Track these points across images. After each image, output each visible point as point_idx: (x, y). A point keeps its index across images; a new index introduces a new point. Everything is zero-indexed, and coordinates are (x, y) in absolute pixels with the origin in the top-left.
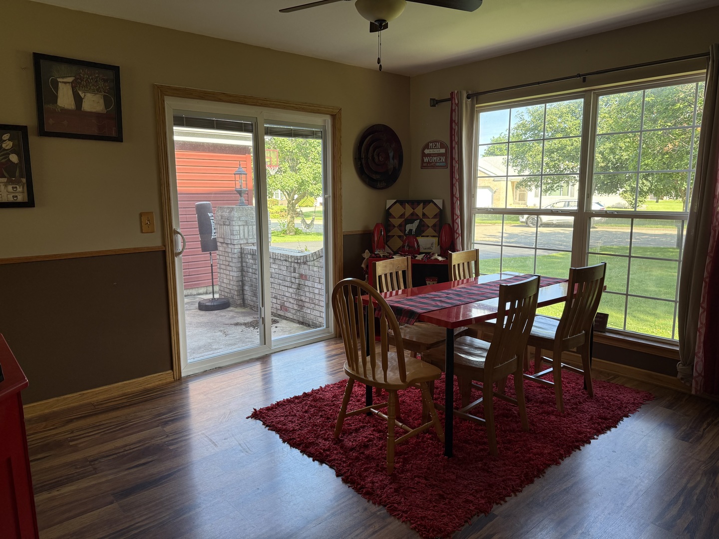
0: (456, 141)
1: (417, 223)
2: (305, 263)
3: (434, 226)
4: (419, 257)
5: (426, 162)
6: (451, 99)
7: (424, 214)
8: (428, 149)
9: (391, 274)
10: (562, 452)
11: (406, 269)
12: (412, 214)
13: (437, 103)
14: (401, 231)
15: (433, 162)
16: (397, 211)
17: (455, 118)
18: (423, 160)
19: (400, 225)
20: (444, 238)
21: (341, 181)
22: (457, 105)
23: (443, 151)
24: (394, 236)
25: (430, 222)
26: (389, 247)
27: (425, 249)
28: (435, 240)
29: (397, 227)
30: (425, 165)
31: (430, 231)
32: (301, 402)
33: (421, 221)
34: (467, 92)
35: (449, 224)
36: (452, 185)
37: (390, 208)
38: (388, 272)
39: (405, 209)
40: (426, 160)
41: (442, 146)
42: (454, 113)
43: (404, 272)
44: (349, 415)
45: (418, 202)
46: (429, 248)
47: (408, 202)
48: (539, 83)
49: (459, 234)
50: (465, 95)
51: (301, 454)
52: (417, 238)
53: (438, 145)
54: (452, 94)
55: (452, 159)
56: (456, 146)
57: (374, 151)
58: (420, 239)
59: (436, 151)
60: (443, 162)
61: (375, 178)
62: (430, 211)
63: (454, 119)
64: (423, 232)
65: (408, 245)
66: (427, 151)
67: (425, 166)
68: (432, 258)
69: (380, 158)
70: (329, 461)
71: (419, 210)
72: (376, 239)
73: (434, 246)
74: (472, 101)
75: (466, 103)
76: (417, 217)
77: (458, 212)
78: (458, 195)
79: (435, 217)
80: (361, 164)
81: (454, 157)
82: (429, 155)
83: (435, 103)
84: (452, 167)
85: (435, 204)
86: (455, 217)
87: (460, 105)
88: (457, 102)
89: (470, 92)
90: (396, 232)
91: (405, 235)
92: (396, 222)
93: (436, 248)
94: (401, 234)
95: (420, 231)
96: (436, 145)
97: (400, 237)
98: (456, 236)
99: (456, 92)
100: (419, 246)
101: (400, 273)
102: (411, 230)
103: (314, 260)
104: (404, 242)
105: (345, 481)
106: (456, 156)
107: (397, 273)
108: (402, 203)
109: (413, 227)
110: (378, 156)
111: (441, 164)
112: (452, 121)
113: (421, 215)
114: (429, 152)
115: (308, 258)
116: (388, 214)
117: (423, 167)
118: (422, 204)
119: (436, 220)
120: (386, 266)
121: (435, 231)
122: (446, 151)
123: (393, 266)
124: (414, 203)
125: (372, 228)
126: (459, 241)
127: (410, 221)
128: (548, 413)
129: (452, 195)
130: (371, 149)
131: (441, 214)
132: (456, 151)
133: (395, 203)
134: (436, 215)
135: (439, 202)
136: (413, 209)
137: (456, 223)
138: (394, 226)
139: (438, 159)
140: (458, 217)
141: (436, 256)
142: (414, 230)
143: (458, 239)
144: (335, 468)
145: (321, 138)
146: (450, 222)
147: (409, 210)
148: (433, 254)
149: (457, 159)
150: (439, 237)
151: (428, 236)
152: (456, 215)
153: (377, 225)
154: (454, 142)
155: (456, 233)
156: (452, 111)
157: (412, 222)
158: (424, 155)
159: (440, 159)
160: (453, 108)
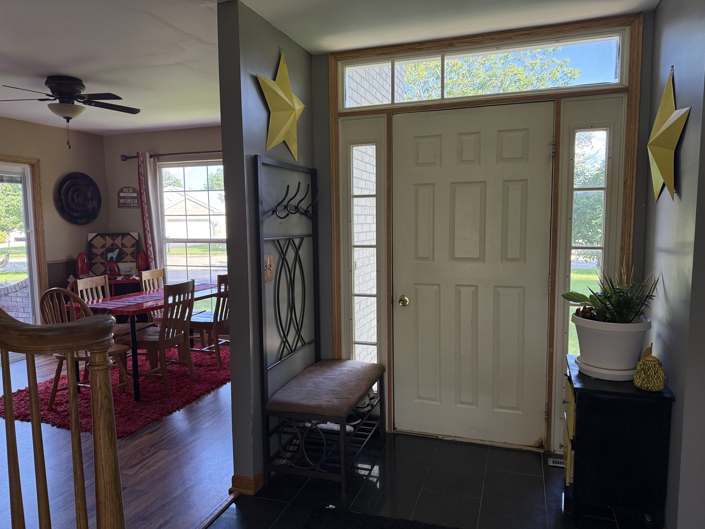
0: (144, 188)
1: (117, 251)
2: (6, 295)
3: (132, 253)
4: (119, 278)
5: (122, 203)
6: (137, 157)
7: (123, 245)
8: (123, 192)
9: (91, 289)
10: (214, 386)
11: (104, 285)
12: (112, 245)
13: (127, 159)
14: (103, 258)
15: (127, 203)
16: (98, 242)
17: (142, 171)
18: (119, 201)
19: (102, 254)
20: (140, 263)
21: (42, 218)
22: (143, 162)
23: (135, 195)
24: (97, 263)
25: (128, 250)
26: (93, 272)
27: (126, 272)
28: (134, 264)
29: (99, 255)
30: (122, 205)
31: (129, 257)
32: (16, 396)
33: (120, 249)
34: (150, 153)
35: (144, 252)
36: (144, 222)
37: (92, 240)
38: (89, 287)
39: (105, 240)
40: (122, 201)
41: (134, 191)
42: (140, 168)
43: (103, 288)
44: (60, 390)
45: (118, 235)
46: (129, 272)
47: (108, 235)
48: (199, 153)
49: (152, 259)
50: (148, 156)
51: (21, 422)
52: (118, 264)
53: (131, 190)
54: (138, 153)
55: (142, 202)
56: (144, 192)
57: (73, 194)
58: (121, 265)
59: (130, 195)
60: (136, 203)
61: (75, 215)
62: (128, 241)
63: (140, 172)
64: (123, 258)
65: (109, 270)
66: (122, 195)
67: (120, 206)
68: (131, 278)
69: (80, 199)
70: (45, 420)
71: (118, 241)
72: (80, 266)
73: (133, 269)
74: (154, 159)
75: (149, 162)
76: (117, 247)
77: (150, 242)
78: (149, 229)
79: (133, 246)
80: (62, 205)
81: (143, 200)
82: (124, 198)
83: (125, 158)
84: (142, 208)
85: (132, 236)
86: (148, 246)
87: (144, 162)
88: (142, 160)
89: (152, 154)
90: (99, 259)
91: (107, 261)
92: (98, 251)
93: (134, 270)
94: (103, 261)
95: (121, 258)
96: (129, 190)
97: (102, 263)
98: (150, 260)
99: (141, 152)
100: (119, 270)
101: (99, 288)
102: (112, 258)
103: (16, 291)
104: (106, 267)
105: (59, 427)
106: (145, 200)
107: (96, 288)
108: (103, 236)
109: (114, 255)
110: (78, 197)
111: (135, 205)
112: (139, 174)
113: (120, 245)
114: (123, 195)
115: (10, 290)
116: (90, 245)
117: (119, 207)
118: (121, 236)
119: (134, 249)
120: (86, 283)
121: (133, 257)
122: (138, 195)
123: (93, 283)
124: (114, 236)
125: (75, 257)
126: (153, 264)
127: (111, 250)
128: (211, 370)
129: (145, 229)
130: (70, 192)
131: (137, 244)
132: (144, 196)
133: (96, 236)
134: (133, 245)
135: (135, 235)
136: (113, 240)
137: (149, 250)
138: (97, 255)
139: (132, 201)
140: (150, 246)
141: (134, 277)
142: (115, 257)
143: (152, 263)
144: (51, 423)
145: (21, 182)
146: (145, 250)
147: (109, 242)
148: (132, 275)
149: (146, 202)
150: (137, 262)
151: (127, 262)
152: (149, 244)
153: (80, 254)
154: (142, 189)
155: (150, 258)
156: (139, 166)
157: (113, 251)
158: (120, 197)
159: (134, 201)
160: (140, 164)
